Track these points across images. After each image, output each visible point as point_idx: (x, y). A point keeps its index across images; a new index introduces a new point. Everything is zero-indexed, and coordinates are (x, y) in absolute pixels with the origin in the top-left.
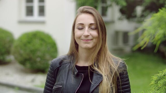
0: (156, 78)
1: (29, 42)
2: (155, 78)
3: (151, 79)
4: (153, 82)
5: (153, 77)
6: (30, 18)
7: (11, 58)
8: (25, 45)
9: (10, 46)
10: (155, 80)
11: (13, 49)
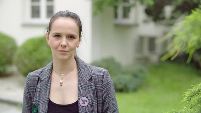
0: (189, 93)
1: (35, 50)
2: (187, 93)
3: (183, 95)
4: (185, 99)
5: (186, 92)
6: (36, 21)
7: (13, 69)
8: (30, 53)
9: (12, 55)
10: (187, 96)
11: (15, 58)
